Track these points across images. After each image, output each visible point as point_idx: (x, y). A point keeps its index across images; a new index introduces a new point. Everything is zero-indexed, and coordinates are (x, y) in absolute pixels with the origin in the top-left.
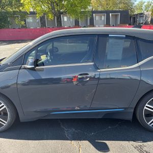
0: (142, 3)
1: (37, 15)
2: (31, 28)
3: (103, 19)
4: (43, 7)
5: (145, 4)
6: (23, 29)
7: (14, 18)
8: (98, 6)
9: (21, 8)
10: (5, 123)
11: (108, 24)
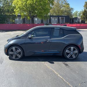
0: (77, 12)
1: (22, 17)
2: (18, 24)
3: (56, 20)
4: (25, 13)
5: (79, 12)
6: (14, 24)
7: (10, 18)
8: (53, 13)
9: (13, 13)
10: (20, 56)
11: (59, 23)
